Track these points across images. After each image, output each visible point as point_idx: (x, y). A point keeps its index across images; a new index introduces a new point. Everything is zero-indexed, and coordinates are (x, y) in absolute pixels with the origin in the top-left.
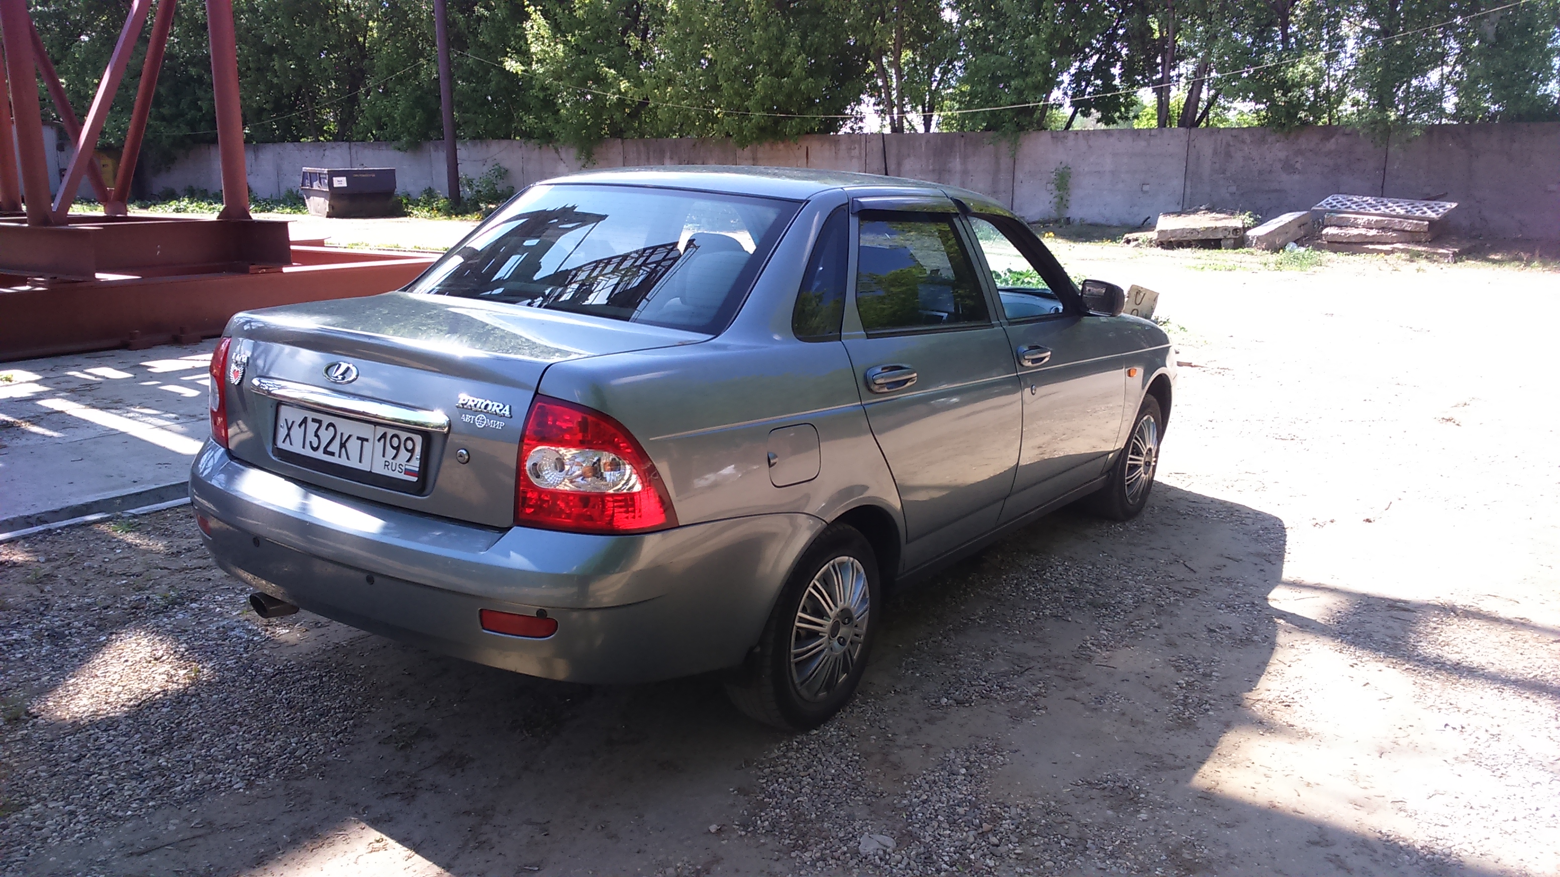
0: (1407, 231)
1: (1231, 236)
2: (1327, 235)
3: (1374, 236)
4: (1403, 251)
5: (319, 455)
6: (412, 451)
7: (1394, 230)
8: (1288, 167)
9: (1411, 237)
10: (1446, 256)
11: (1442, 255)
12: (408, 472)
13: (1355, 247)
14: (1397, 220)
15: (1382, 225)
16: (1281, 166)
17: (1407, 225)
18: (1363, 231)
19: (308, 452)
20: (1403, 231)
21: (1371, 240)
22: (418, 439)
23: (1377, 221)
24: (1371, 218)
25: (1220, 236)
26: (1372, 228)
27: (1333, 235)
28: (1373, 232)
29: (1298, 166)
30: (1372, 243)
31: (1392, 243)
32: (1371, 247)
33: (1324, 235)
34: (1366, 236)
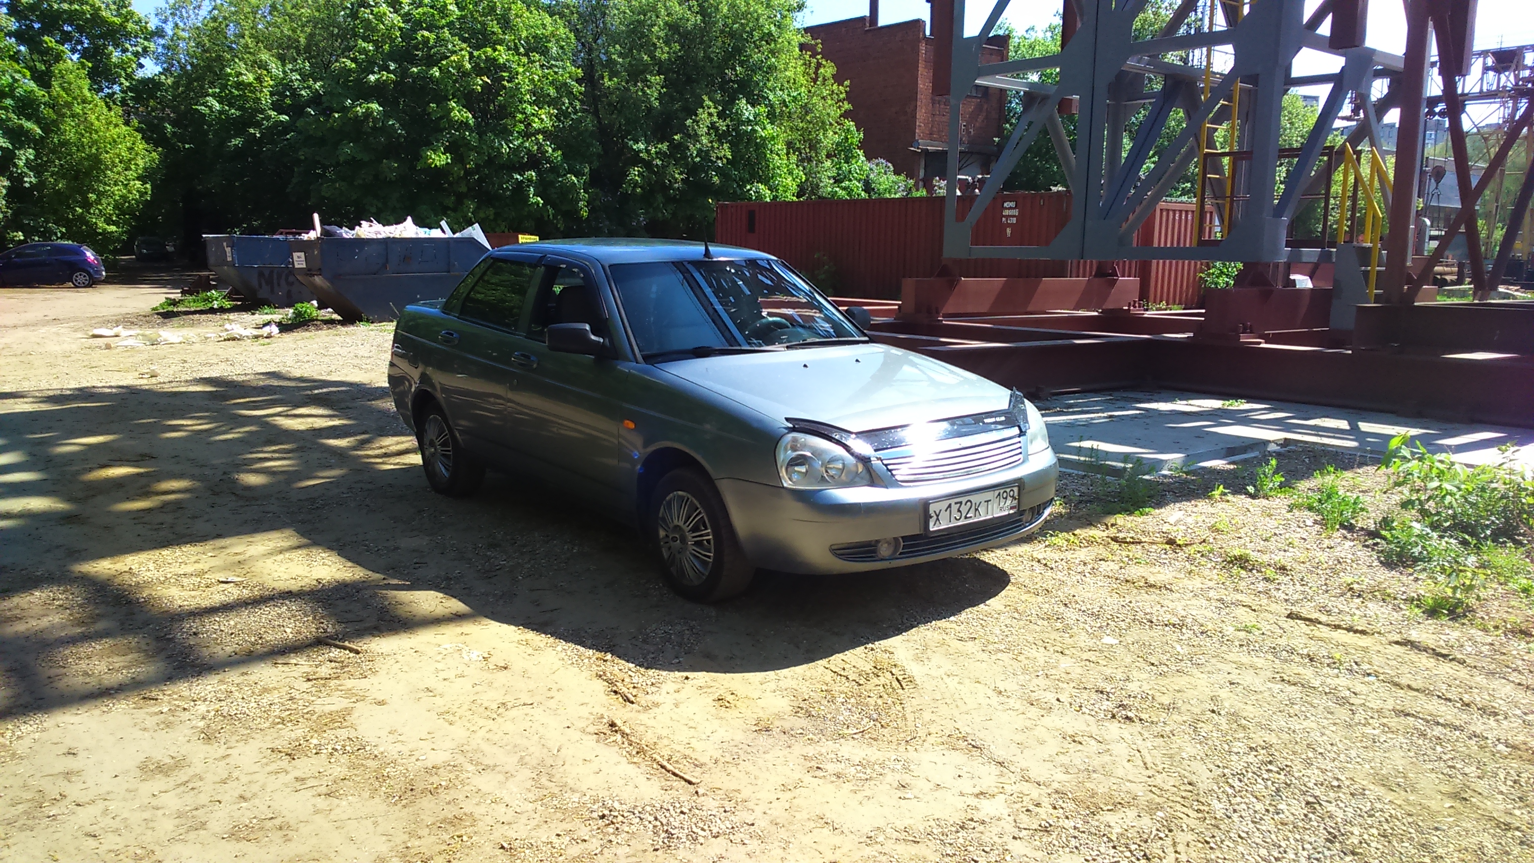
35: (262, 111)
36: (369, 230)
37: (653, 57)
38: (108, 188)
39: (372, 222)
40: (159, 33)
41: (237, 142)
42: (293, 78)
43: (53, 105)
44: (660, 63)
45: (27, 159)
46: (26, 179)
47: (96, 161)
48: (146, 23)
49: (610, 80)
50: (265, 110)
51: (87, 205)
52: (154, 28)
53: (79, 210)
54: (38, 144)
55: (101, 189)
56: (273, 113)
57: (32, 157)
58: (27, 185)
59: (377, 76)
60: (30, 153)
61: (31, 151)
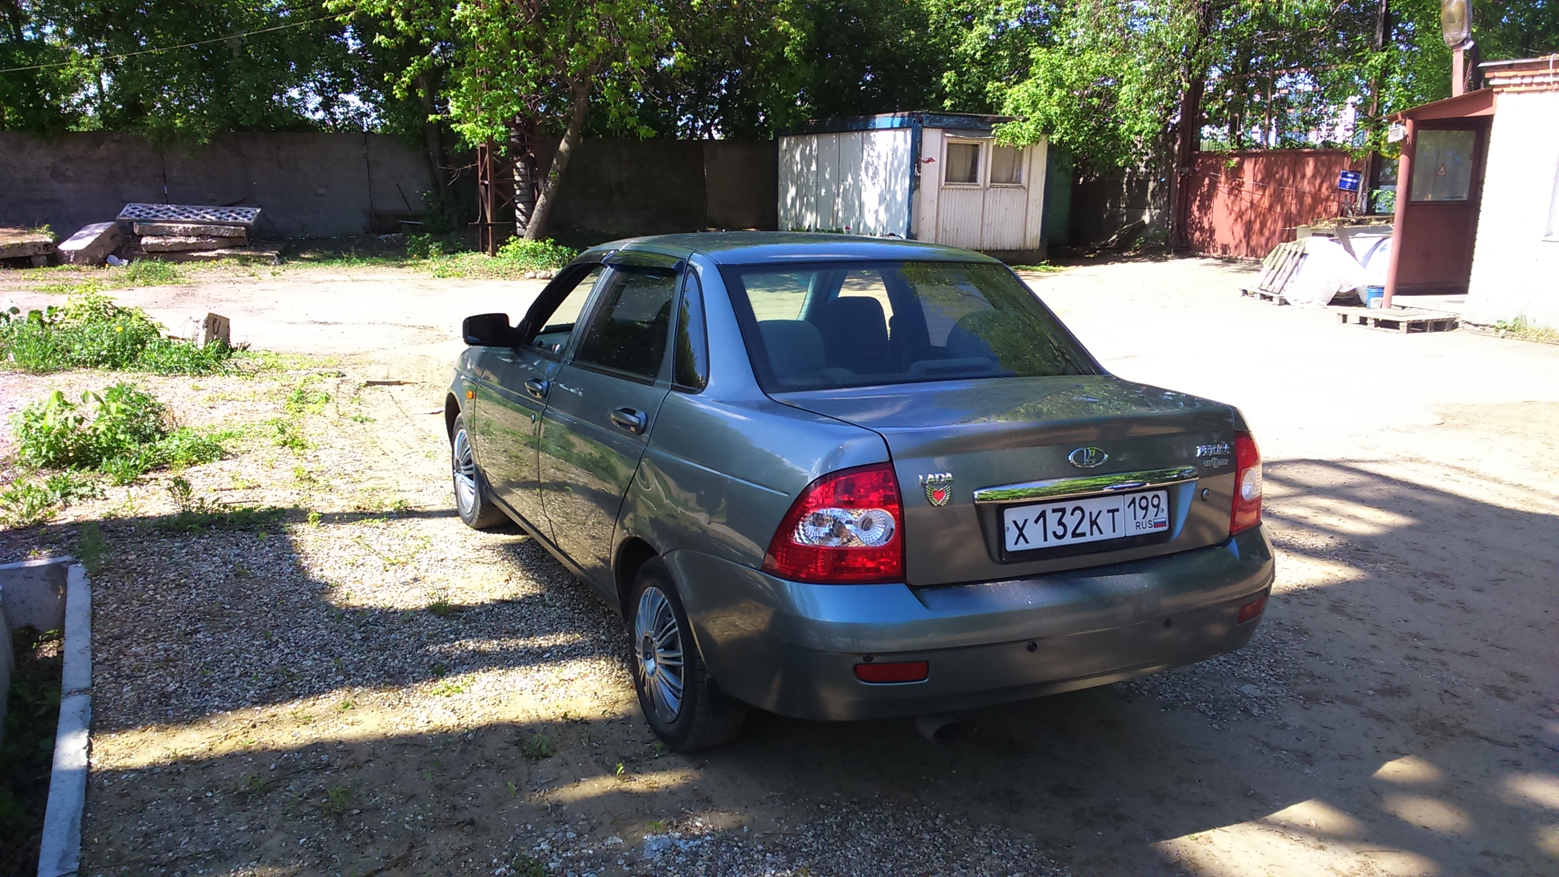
0: (225, 237)
1: (42, 252)
2: (146, 245)
3: (194, 244)
4: (230, 256)
5: (1068, 540)
6: (1157, 506)
7: (212, 237)
8: (57, 174)
9: (232, 243)
10: (272, 258)
11: (268, 257)
12: (1157, 525)
13: (178, 255)
14: (213, 227)
15: (199, 232)
16: (49, 173)
17: (225, 231)
18: (182, 239)
19: (1053, 542)
20: (221, 237)
21: (192, 247)
22: (1163, 495)
23: (193, 229)
24: (187, 226)
25: (30, 253)
26: (190, 236)
27: (152, 245)
28: (192, 240)
29: (69, 173)
30: (194, 251)
31: (214, 250)
32: (195, 254)
33: (144, 245)
34: (187, 244)
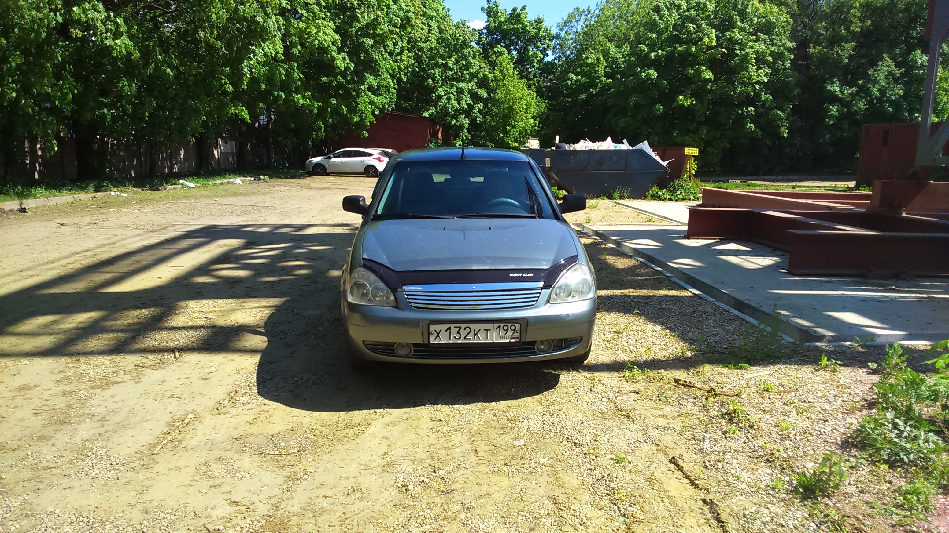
35: (599, 78)
36: (583, 145)
37: (847, 29)
38: (516, 123)
39: (586, 140)
40: (558, 37)
41: (583, 96)
42: (618, 57)
43: (495, 79)
44: (853, 34)
45: (479, 109)
46: (478, 119)
47: (511, 109)
48: (550, 31)
49: (814, 48)
50: (599, 77)
51: (506, 133)
52: (555, 33)
53: (501, 135)
54: (485, 102)
55: (513, 124)
56: (604, 79)
57: (481, 108)
58: (478, 122)
59: (656, 53)
60: (481, 106)
61: (482, 104)
